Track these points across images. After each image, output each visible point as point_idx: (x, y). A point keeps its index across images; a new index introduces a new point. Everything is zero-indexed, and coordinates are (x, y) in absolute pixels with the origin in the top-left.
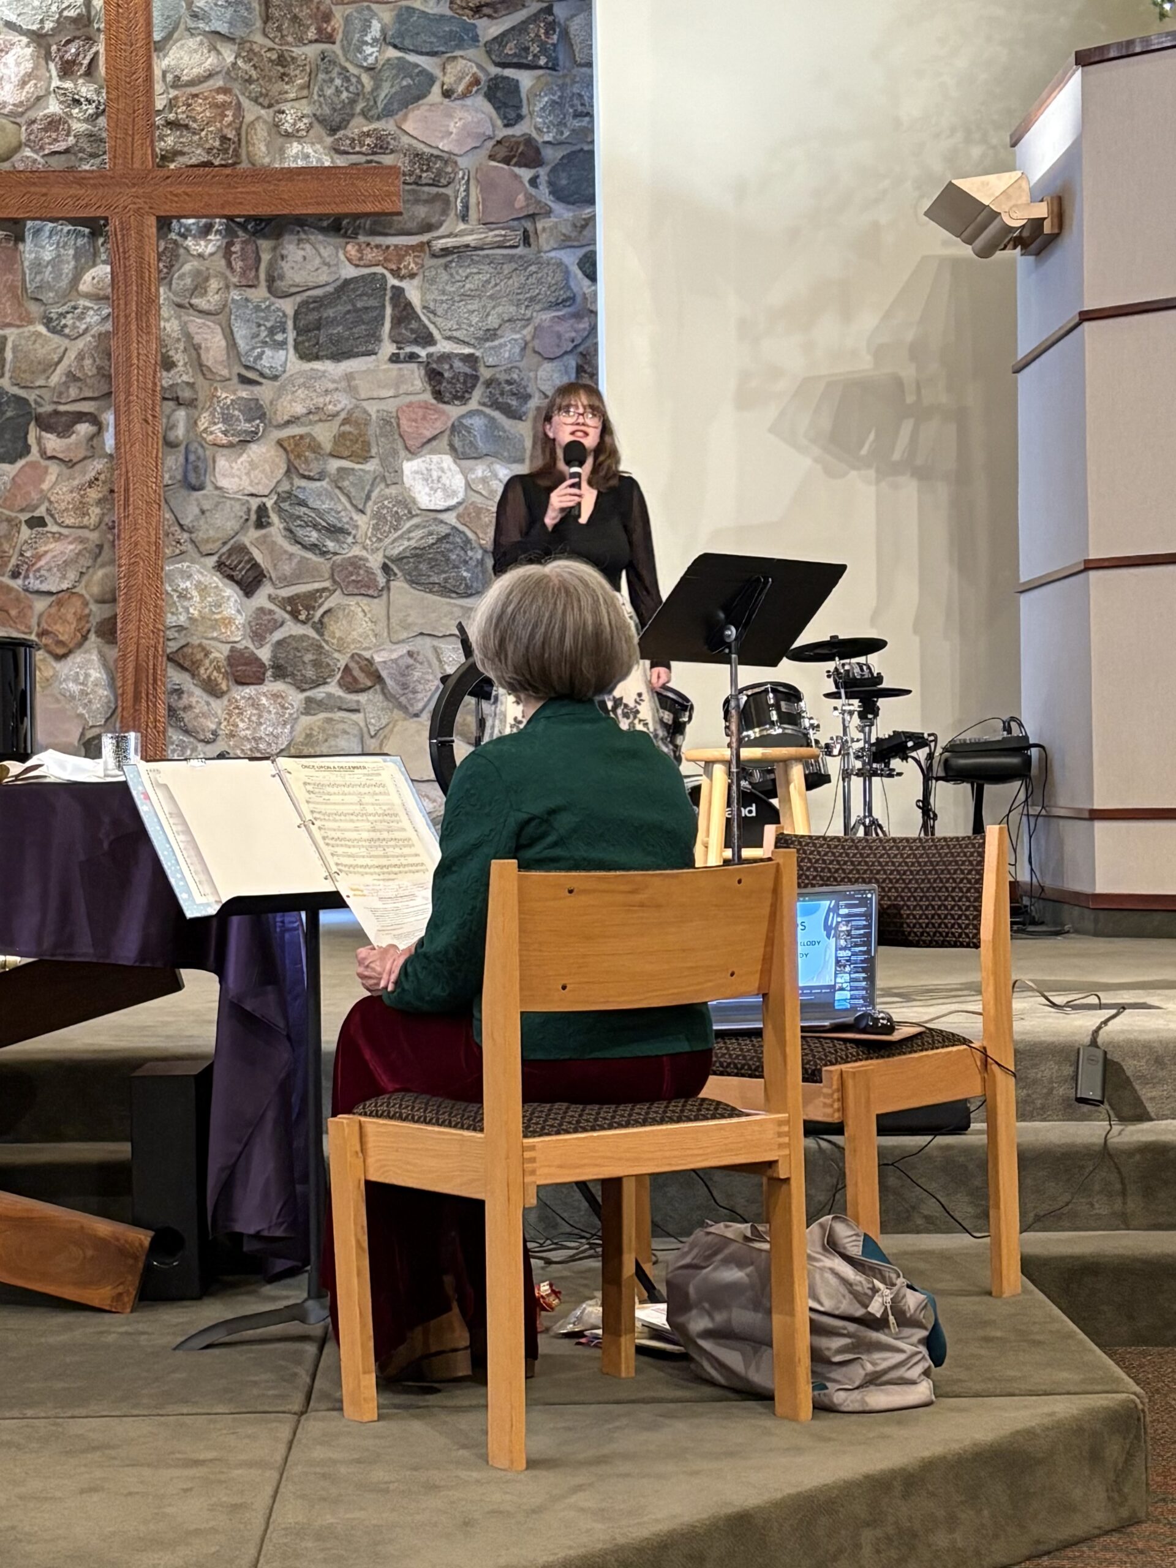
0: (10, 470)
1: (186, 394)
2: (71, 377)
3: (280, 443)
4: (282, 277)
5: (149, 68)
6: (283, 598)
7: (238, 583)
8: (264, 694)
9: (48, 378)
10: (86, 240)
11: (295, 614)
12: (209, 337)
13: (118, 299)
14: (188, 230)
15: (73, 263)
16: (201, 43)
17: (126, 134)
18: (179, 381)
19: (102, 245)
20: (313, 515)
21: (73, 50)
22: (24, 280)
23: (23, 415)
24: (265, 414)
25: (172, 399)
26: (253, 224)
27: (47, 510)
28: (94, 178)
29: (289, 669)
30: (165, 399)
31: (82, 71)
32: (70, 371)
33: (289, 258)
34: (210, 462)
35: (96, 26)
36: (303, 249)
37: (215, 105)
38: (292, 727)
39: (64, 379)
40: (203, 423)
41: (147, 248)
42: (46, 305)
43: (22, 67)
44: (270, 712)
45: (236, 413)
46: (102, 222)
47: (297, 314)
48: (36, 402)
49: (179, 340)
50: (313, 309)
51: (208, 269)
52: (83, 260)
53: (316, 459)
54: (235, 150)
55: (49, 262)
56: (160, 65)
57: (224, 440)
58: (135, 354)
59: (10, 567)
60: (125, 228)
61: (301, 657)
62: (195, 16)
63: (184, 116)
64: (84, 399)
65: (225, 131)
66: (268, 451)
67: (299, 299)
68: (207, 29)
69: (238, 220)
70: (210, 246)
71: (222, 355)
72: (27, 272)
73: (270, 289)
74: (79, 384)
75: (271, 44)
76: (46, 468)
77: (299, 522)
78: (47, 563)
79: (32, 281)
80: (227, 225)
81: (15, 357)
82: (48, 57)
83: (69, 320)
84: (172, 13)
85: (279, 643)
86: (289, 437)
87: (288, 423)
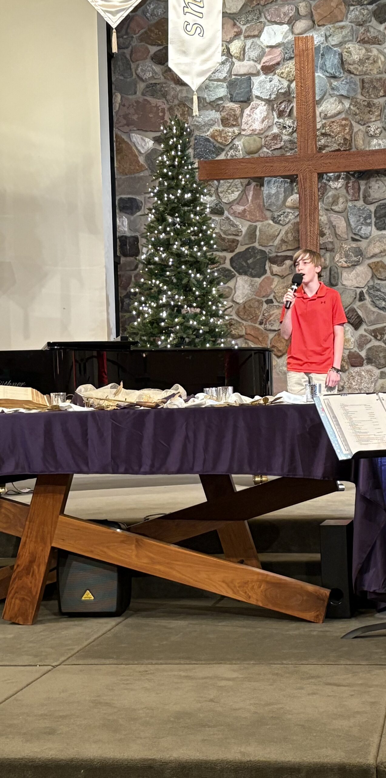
0: (258, 280)
1: (330, 246)
2: (283, 241)
3: (369, 265)
4: (369, 196)
5: (314, 112)
6: (371, 330)
7: (352, 324)
8: (363, 370)
9: (273, 242)
10: (288, 184)
11: (375, 337)
12: (339, 222)
13: (302, 208)
14: (330, 178)
15: (283, 194)
16: (336, 100)
17: (305, 139)
18: (327, 241)
19: (295, 186)
20: (383, 295)
21: (283, 106)
22: (263, 202)
23: (263, 258)
24: (362, 253)
25: (324, 249)
26: (357, 174)
27: (274, 296)
28: (292, 158)
29: (374, 360)
30: (321, 249)
31: (287, 114)
32: (282, 239)
33: (373, 187)
34: (340, 274)
35: (292, 95)
36: (378, 183)
37: (342, 125)
38: (375, 384)
39: (280, 242)
40: (337, 258)
41: (314, 186)
42: (272, 212)
43: (262, 114)
44: (365, 378)
45: (351, 253)
46: (295, 177)
47: (375, 211)
48: (269, 252)
49: (327, 224)
50: (383, 208)
51: (339, 194)
52: (287, 193)
53: (384, 271)
54: (350, 144)
55: (273, 194)
56: (319, 110)
57: (346, 265)
58: (309, 230)
59: (259, 320)
60: (305, 179)
61: (378, 355)
62: (333, 89)
63: (329, 131)
64: (288, 250)
65: (346, 136)
66: (364, 269)
67: (376, 204)
68: (338, 94)
69: (351, 173)
70: (339, 184)
71: (345, 230)
72: (265, 198)
73: (365, 201)
74: (286, 244)
75: (364, 98)
76: (273, 279)
77: (377, 298)
78: (274, 318)
79: (267, 202)
80: (347, 175)
81: (260, 234)
82: (273, 109)
83: (282, 218)
84: (323, 88)
85: (370, 349)
86: (373, 263)
87: (372, 257)
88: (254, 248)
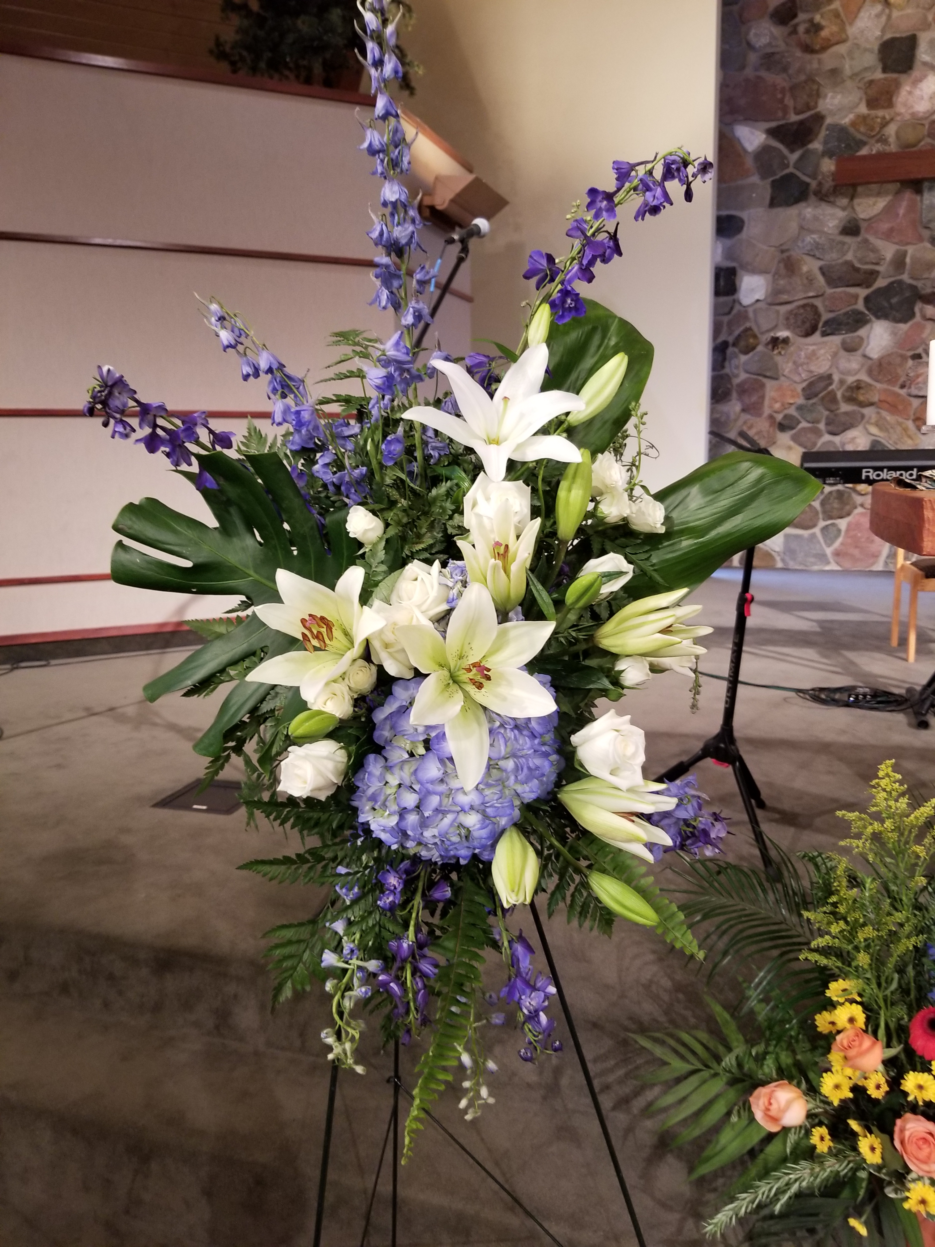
0: (904, 327)
9: (930, 273)
27: (924, 348)
42: (932, 230)
48: (922, 288)
59: (901, 382)
72: (924, 212)
76: (925, 325)
79: (926, 217)
81: (912, 261)
88: (900, 282)
